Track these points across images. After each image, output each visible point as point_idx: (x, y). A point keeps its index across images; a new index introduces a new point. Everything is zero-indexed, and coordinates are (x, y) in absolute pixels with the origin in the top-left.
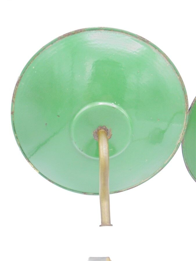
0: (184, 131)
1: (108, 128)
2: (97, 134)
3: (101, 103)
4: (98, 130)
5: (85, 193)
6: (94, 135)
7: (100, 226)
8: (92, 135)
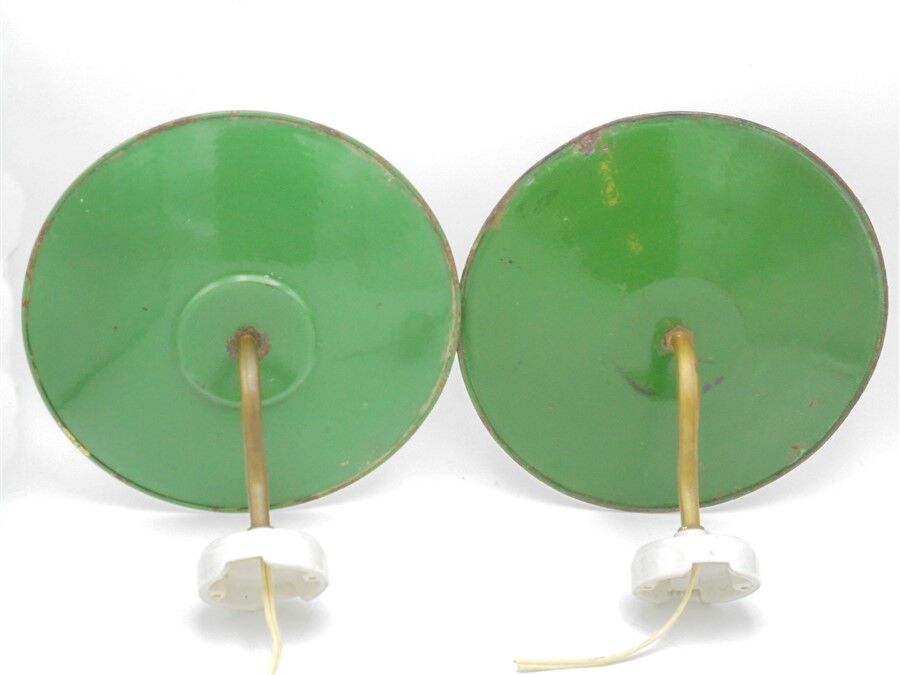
0: (456, 327)
1: (260, 331)
2: (235, 345)
3: (243, 278)
4: (238, 337)
5: (216, 508)
6: (229, 348)
7: (250, 529)
8: (225, 349)
